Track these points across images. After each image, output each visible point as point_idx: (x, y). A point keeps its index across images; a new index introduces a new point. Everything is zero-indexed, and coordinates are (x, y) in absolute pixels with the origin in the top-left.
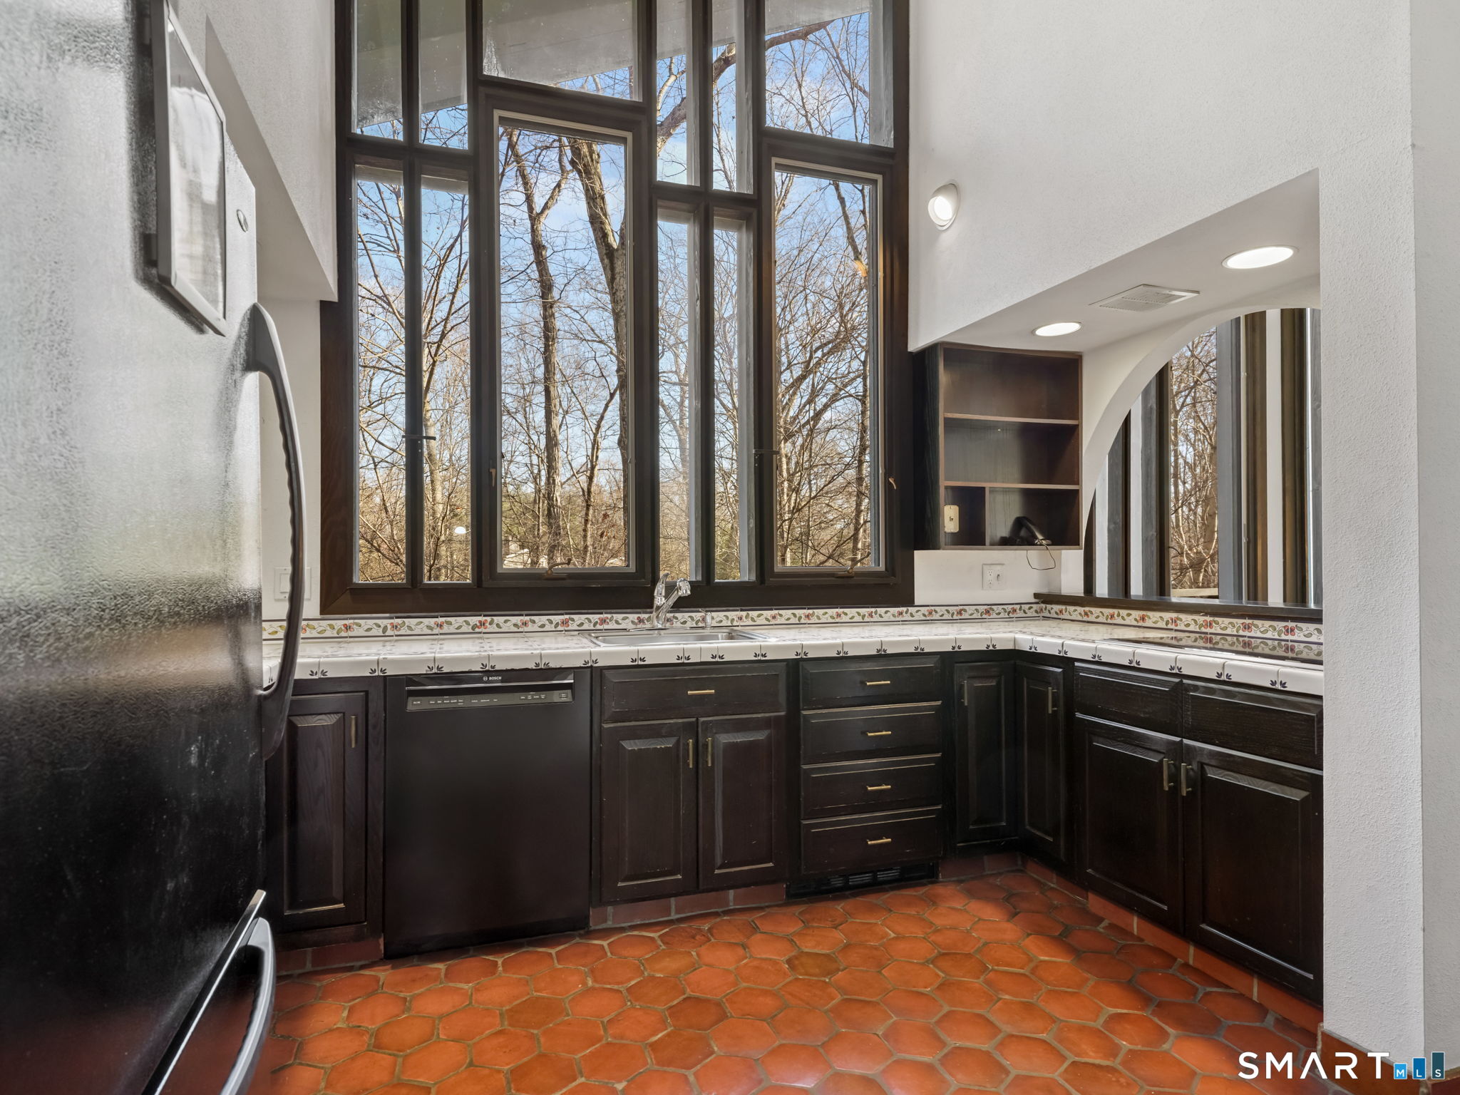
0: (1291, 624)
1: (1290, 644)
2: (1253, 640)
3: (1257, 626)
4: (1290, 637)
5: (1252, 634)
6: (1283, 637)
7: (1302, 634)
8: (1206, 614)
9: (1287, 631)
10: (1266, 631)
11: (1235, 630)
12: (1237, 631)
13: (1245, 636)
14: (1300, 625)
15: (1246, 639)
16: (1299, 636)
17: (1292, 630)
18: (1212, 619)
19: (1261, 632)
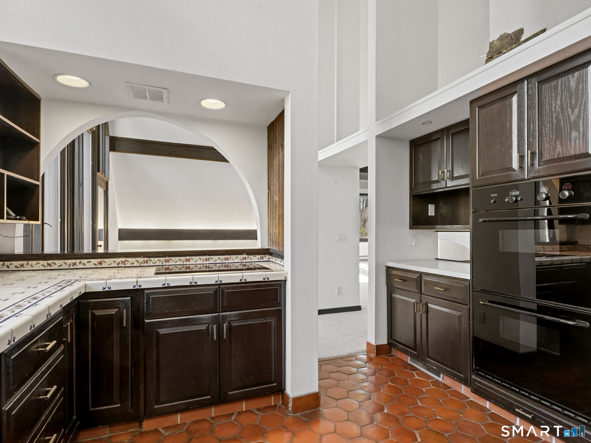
0: (188, 258)
1: (188, 266)
2: (170, 266)
3: (172, 260)
4: (188, 263)
5: (170, 264)
6: (185, 263)
7: (193, 261)
8: (144, 257)
9: (187, 261)
10: (177, 262)
11: (161, 263)
12: (162, 263)
13: (166, 265)
14: (192, 257)
15: (167, 266)
16: (192, 262)
17: (189, 260)
18: (148, 259)
19: (174, 262)
